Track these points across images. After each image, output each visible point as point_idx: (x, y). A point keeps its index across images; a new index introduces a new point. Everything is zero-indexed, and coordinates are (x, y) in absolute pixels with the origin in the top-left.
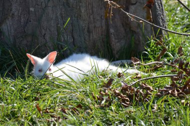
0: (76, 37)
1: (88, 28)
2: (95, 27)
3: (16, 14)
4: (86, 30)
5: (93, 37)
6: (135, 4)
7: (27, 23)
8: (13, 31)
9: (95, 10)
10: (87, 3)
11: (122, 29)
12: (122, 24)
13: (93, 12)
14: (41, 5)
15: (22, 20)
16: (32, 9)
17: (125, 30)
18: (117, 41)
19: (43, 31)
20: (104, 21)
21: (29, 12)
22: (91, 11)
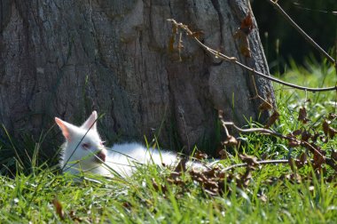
0: (119, 118)
1: (140, 105)
2: (151, 103)
3: (12, 79)
4: (136, 107)
5: (148, 120)
6: (219, 64)
7: (32, 94)
8: (7, 110)
9: (150, 73)
10: (137, 62)
11: (199, 108)
12: (199, 99)
13: (146, 77)
14: (57, 62)
15: (24, 90)
16: (40, 70)
17: (204, 110)
18: (190, 128)
19: (62, 107)
20: (166, 93)
21: (35, 76)
22: (143, 76)
